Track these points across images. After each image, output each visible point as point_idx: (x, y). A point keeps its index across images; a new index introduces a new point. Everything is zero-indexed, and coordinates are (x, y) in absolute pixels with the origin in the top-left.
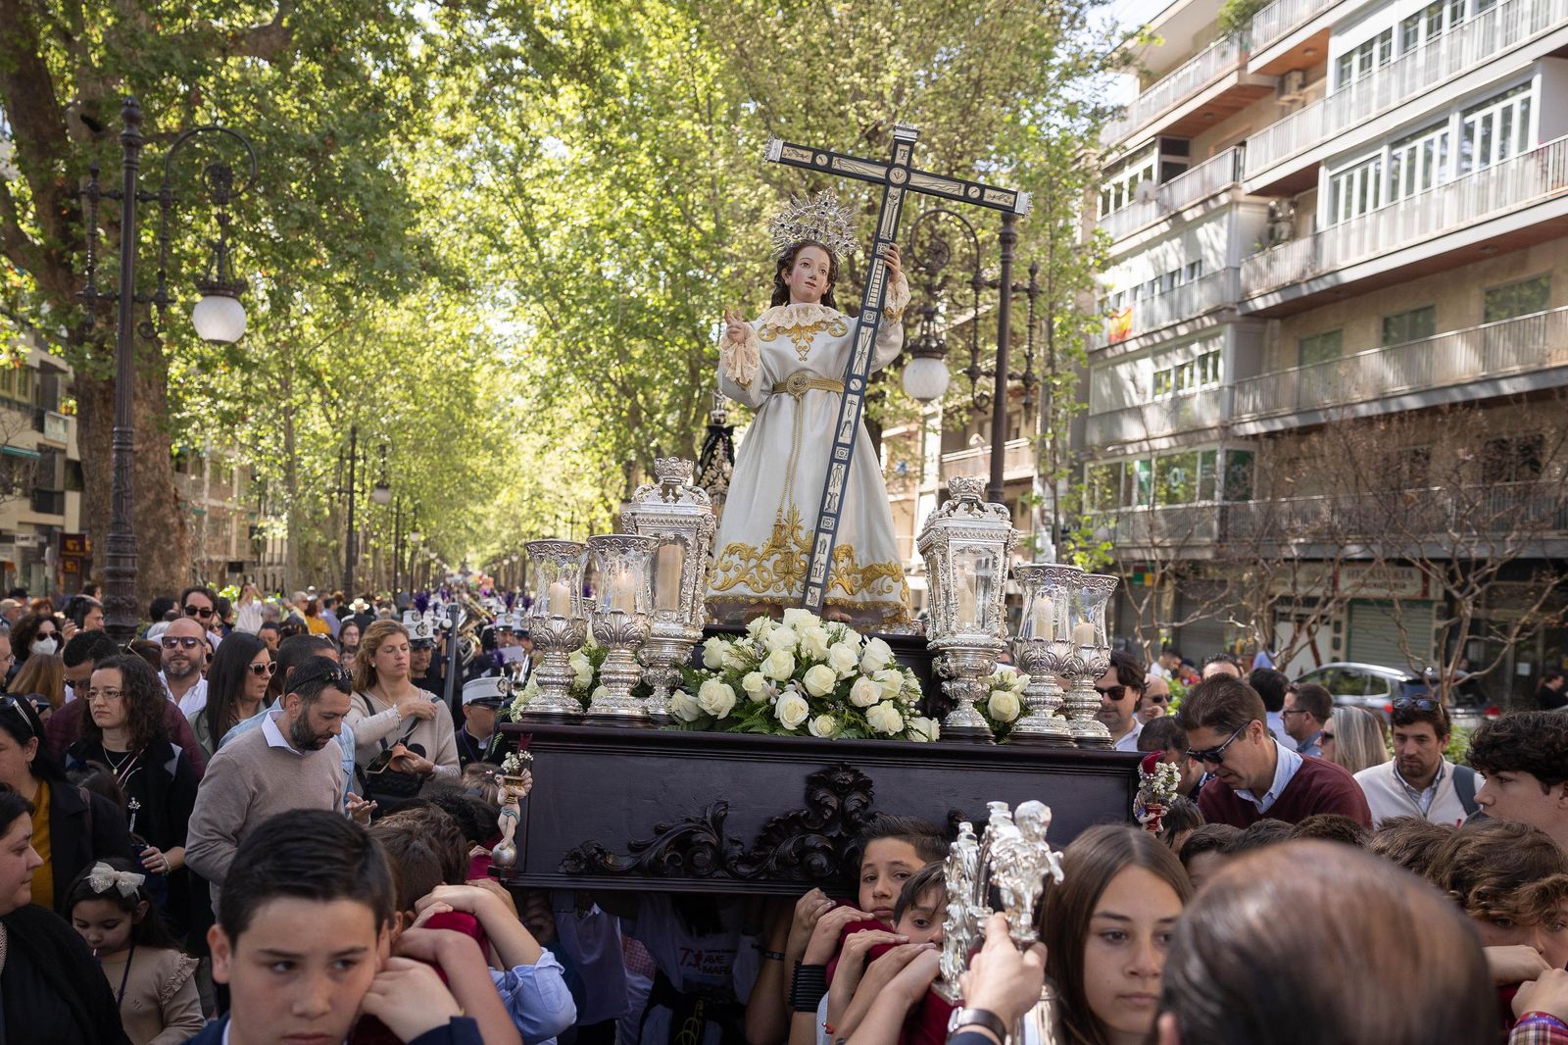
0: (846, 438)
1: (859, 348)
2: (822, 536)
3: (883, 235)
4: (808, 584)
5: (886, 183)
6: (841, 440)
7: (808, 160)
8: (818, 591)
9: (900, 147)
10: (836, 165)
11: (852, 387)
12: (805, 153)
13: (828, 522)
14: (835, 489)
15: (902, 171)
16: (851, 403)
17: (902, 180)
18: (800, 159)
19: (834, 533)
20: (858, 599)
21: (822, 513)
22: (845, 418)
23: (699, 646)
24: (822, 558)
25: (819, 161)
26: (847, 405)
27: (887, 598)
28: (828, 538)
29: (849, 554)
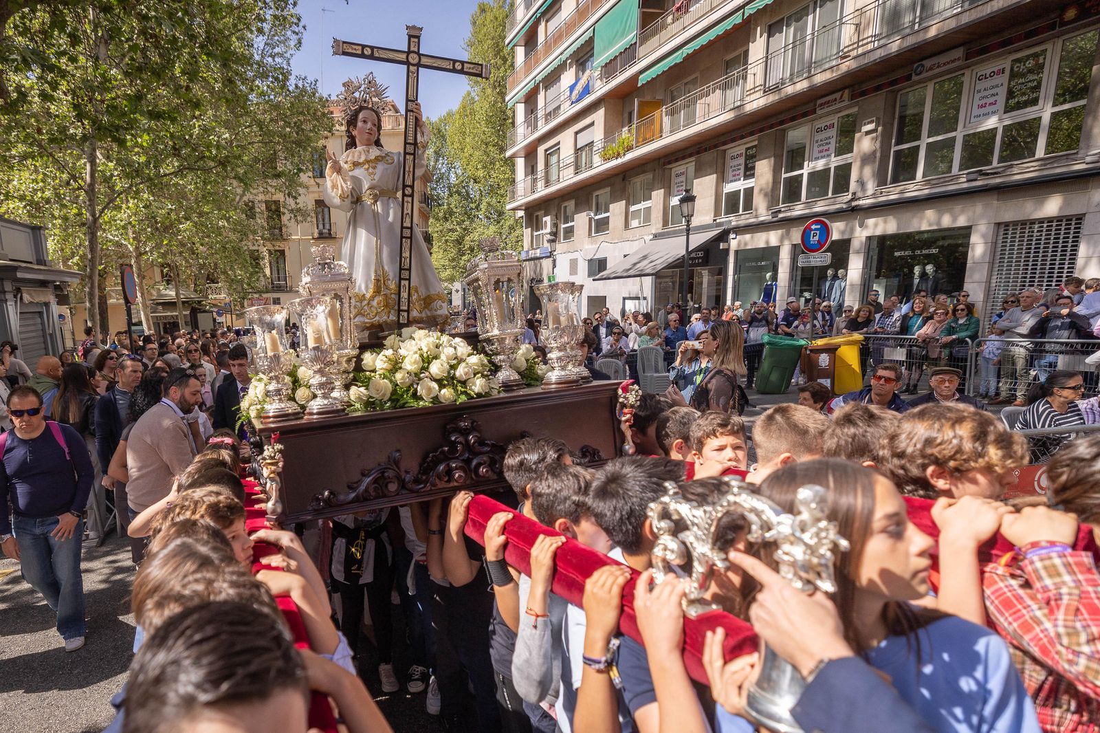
0: (407, 224)
1: (407, 169)
2: (403, 282)
3: (410, 97)
4: (399, 310)
5: (407, 63)
6: (405, 225)
7: (359, 52)
8: (405, 314)
9: (413, 40)
10: (376, 55)
11: (406, 192)
12: (356, 47)
13: (405, 274)
14: (406, 254)
15: (415, 56)
16: (408, 202)
17: (416, 61)
18: (354, 52)
19: (409, 280)
20: (424, 315)
21: (401, 269)
23: (359, 359)
24: (404, 295)
25: (366, 52)
27: (439, 312)
28: (406, 283)
29: (417, 291)
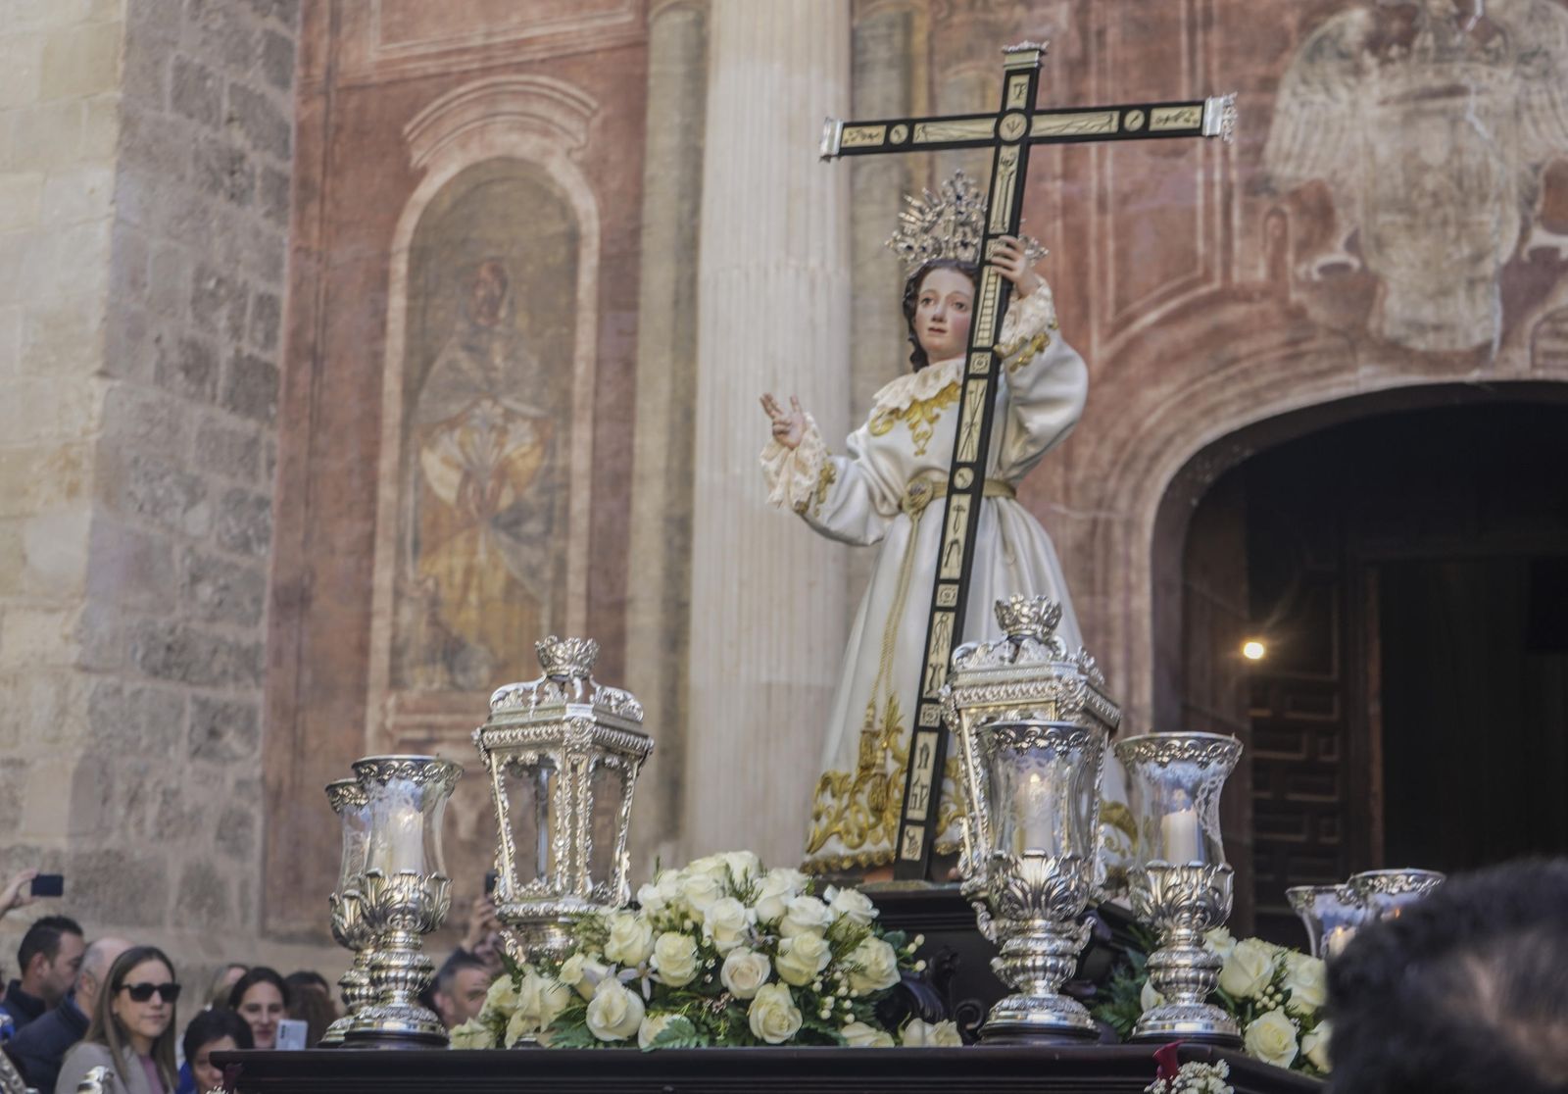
0: (951, 569)
2: (923, 739)
3: (995, 227)
4: (904, 822)
5: (997, 142)
6: (946, 575)
7: (879, 141)
9: (1014, 80)
10: (920, 137)
11: (958, 483)
12: (873, 130)
13: (930, 714)
15: (1019, 119)
16: (959, 509)
17: (1019, 131)
18: (867, 142)
22: (950, 537)
25: (894, 138)
26: (953, 515)
28: (932, 739)
